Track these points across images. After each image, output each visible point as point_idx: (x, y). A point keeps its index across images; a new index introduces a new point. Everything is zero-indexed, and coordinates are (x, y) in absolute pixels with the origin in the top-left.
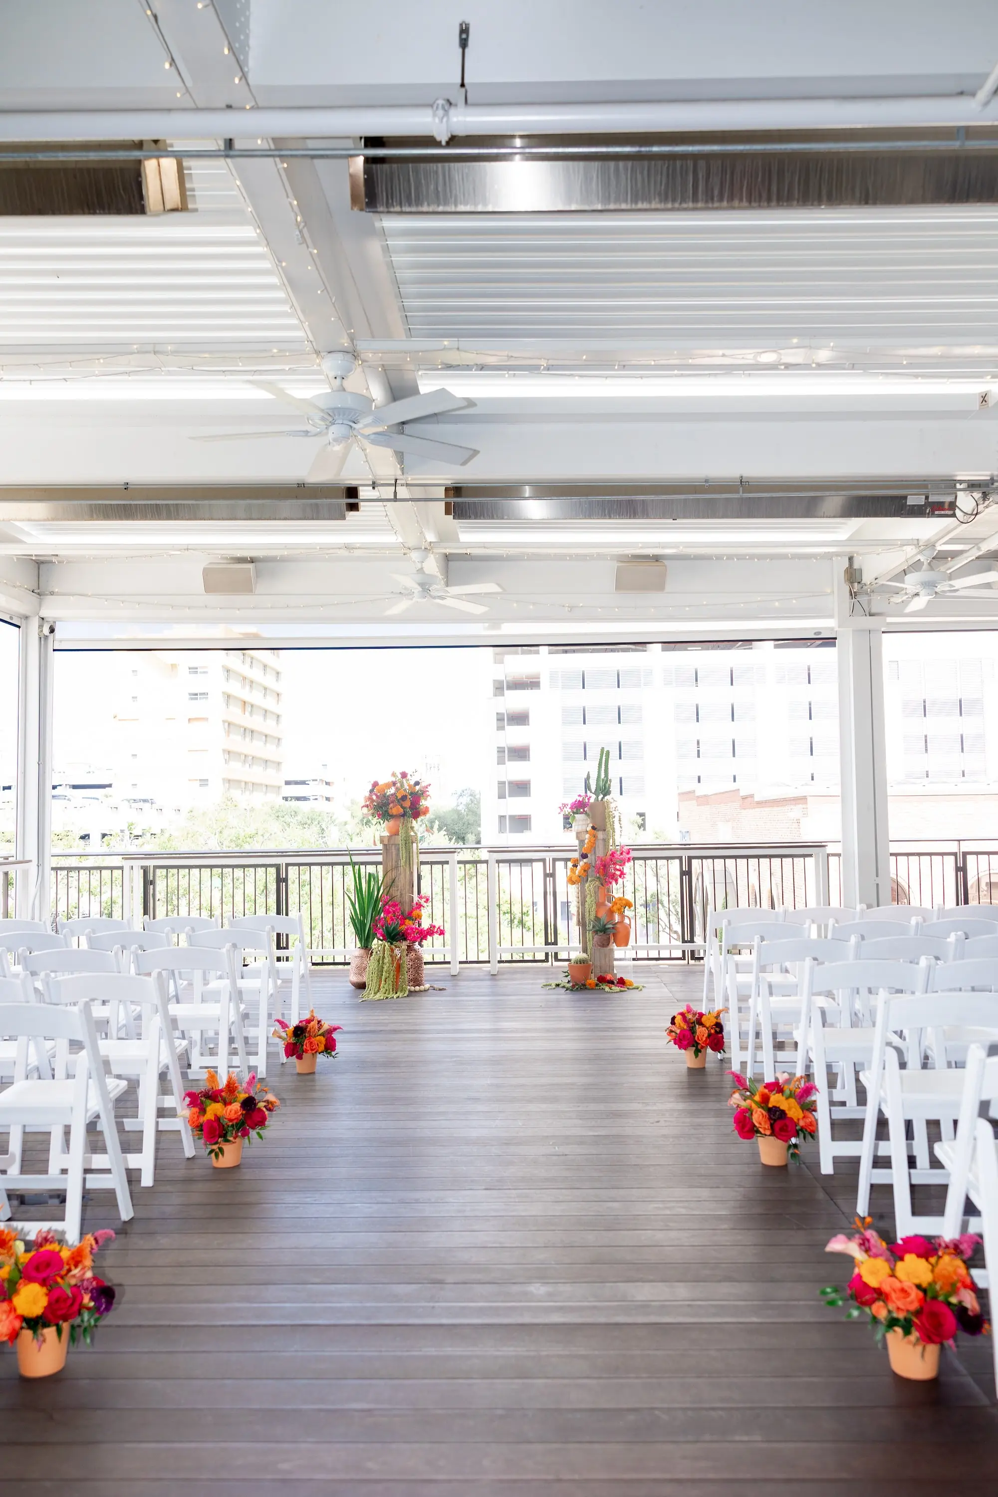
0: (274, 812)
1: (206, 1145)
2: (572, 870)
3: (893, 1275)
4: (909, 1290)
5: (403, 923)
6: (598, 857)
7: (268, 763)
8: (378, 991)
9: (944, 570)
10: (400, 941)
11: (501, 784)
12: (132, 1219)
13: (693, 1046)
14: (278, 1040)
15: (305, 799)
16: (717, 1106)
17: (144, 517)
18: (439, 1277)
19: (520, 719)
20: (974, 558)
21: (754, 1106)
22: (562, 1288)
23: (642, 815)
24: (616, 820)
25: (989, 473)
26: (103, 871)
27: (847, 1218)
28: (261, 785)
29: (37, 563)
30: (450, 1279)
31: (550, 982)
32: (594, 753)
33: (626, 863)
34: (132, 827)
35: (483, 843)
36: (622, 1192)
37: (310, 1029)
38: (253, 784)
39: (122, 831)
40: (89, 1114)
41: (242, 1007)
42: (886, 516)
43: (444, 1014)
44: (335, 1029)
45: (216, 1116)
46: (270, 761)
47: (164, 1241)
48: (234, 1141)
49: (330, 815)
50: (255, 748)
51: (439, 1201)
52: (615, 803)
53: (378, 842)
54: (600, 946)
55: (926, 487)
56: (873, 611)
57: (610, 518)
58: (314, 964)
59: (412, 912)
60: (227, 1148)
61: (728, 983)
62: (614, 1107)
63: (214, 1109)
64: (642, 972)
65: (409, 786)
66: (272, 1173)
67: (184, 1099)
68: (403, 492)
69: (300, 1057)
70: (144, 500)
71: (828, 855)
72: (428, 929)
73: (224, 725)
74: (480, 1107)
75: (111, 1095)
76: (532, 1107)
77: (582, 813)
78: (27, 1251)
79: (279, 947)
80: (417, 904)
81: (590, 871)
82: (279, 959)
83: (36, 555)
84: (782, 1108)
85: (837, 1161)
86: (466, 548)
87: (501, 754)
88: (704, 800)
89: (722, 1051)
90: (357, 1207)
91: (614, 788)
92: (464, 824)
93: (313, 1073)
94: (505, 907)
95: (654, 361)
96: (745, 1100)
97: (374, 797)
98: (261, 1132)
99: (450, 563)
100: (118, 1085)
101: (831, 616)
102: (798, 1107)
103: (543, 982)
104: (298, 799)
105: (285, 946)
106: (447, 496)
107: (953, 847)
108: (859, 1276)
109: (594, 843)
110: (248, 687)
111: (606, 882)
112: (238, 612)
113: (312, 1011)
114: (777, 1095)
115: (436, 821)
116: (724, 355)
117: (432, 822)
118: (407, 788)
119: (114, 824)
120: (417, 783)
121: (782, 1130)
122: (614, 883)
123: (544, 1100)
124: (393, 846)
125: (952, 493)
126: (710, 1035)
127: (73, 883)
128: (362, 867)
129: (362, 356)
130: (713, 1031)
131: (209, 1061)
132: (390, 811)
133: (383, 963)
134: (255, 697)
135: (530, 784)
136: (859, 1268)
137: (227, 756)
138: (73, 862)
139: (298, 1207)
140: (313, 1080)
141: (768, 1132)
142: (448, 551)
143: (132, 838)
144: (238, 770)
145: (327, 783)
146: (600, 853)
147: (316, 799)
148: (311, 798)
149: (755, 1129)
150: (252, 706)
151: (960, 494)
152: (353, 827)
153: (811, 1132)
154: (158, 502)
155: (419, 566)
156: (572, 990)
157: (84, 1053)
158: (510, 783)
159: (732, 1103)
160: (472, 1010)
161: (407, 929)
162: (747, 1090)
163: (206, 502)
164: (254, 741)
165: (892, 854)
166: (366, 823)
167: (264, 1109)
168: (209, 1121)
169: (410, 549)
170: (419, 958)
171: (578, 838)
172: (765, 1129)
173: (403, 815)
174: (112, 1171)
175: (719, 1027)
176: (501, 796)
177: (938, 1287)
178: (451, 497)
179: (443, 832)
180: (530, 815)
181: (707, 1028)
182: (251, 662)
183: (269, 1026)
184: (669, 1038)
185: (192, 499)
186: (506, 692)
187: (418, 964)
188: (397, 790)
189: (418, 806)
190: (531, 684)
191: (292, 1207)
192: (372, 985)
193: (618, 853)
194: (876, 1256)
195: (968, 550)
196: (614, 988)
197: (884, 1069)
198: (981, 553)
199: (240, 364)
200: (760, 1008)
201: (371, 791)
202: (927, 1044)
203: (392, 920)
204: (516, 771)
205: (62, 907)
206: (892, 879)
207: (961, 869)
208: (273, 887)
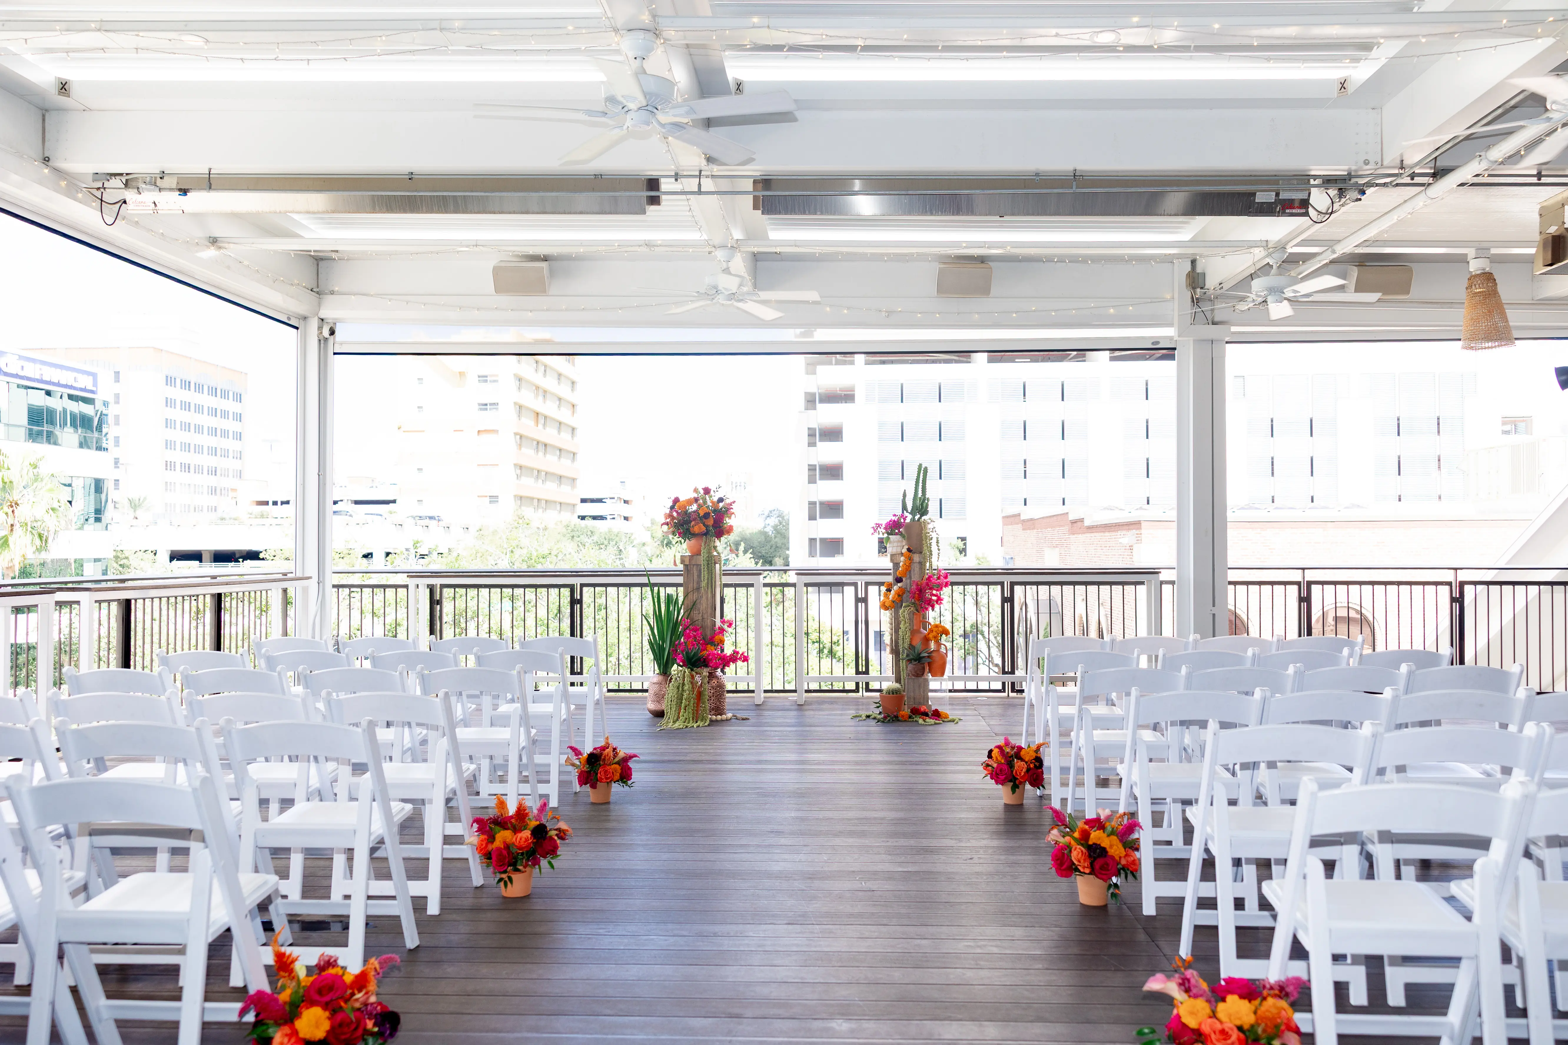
0: (569, 531)
1: (494, 873)
2: (886, 596)
3: (1214, 1015)
4: (1230, 1032)
5: (704, 649)
6: (914, 581)
7: (563, 479)
8: (677, 720)
9: (1295, 275)
10: (701, 667)
11: (812, 504)
12: (418, 946)
13: (1011, 781)
14: (570, 768)
15: (602, 518)
16: (1035, 843)
17: (430, 211)
18: (736, 1011)
19: (833, 434)
20: (1327, 261)
21: (1073, 842)
22: (866, 1025)
23: (963, 539)
24: (934, 542)
25: (1346, 167)
26: (387, 590)
27: (1168, 960)
28: (555, 502)
29: (316, 259)
30: (749, 1013)
31: (861, 713)
32: (911, 472)
33: (944, 588)
34: (418, 545)
35: (792, 565)
36: (931, 929)
37: (605, 757)
38: (546, 501)
39: (407, 550)
40: (372, 838)
41: (533, 731)
42: (1232, 214)
43: (747, 744)
44: (631, 757)
45: (505, 843)
46: (564, 477)
47: (450, 970)
48: (524, 870)
49: (628, 536)
50: (550, 462)
51: (738, 935)
52: (932, 523)
53: (678, 561)
54: (914, 675)
55: (1276, 182)
56: (1216, 319)
57: (932, 214)
58: (609, 691)
59: (714, 637)
60: (515, 877)
61: (1049, 716)
62: (925, 843)
63: (503, 836)
64: (958, 704)
65: (712, 502)
66: (563, 904)
67: (472, 825)
68: (708, 185)
69: (594, 786)
70: (430, 191)
71: (1162, 583)
72: (730, 655)
73: (515, 438)
74: (783, 841)
75: (396, 819)
76: (838, 841)
77: (896, 534)
78: (308, 975)
79: (573, 672)
80: (719, 628)
81: (905, 596)
82: (572, 684)
83: (315, 251)
84: (1103, 845)
85: (1160, 902)
86: (776, 246)
87: (812, 473)
88: (1030, 524)
89: (1041, 787)
90: (653, 939)
91: (933, 507)
92: (771, 547)
93: (608, 803)
94: (814, 636)
95: (981, 41)
96: (1064, 837)
97: (675, 514)
98: (553, 861)
99: (758, 263)
100: (403, 809)
101: (1170, 325)
102: (1120, 846)
103: (853, 712)
104: (595, 518)
105: (579, 671)
106: (755, 189)
107: (1297, 576)
108: (1178, 1017)
109: (909, 566)
110: (541, 398)
111: (921, 607)
112: (530, 314)
113: (607, 739)
114: (1098, 831)
115: (742, 543)
116: (1057, 35)
117: (737, 544)
118: (711, 504)
119: (399, 542)
120: (721, 500)
121: (1102, 868)
122: (930, 608)
123: (851, 834)
124: (695, 567)
125: (1305, 190)
126: (1028, 770)
127: (356, 603)
128: (662, 589)
129: (665, 34)
130: (1032, 766)
131: (498, 788)
132: (691, 529)
133: (683, 690)
134: (549, 408)
135: (842, 505)
136: (1178, 1008)
137: (518, 471)
138: (356, 580)
139: (589, 938)
140: (608, 810)
141: (1087, 871)
142: (756, 250)
143: (418, 556)
144: (531, 487)
145: (626, 502)
146: (916, 577)
147: (614, 518)
148: (609, 517)
149: (1074, 867)
150: (546, 417)
151: (1314, 191)
152: (652, 547)
153: (1132, 870)
154: (445, 194)
155: (725, 265)
156: (883, 722)
157: (368, 775)
158: (821, 503)
159: (1049, 839)
160: (777, 741)
161: (709, 655)
162: (1067, 827)
163: (497, 194)
164: (548, 456)
165: (1230, 583)
166: (667, 545)
167: (556, 838)
168: (498, 849)
169: (715, 247)
170: (721, 686)
171: (892, 560)
172: (1084, 867)
173: (706, 534)
174: (397, 898)
175: (1039, 761)
176: (812, 517)
177: (1260, 1030)
178: (760, 191)
179: (749, 555)
180: (842, 539)
181: (1026, 762)
182: (545, 371)
183: (561, 754)
184: (986, 772)
185: (481, 191)
186: (819, 406)
187: (720, 691)
188: (700, 506)
189: (721, 525)
190: (846, 397)
191: (585, 938)
192: (670, 714)
193: (935, 577)
194: (1196, 997)
195: (1322, 253)
196: (928, 720)
197: (1212, 805)
198: (1335, 256)
199: (533, 43)
200: (1082, 741)
201: (672, 508)
202: (1259, 780)
203: (693, 645)
204: (827, 490)
205: (344, 630)
206: (1230, 610)
207: (1305, 600)
208: (566, 610)
